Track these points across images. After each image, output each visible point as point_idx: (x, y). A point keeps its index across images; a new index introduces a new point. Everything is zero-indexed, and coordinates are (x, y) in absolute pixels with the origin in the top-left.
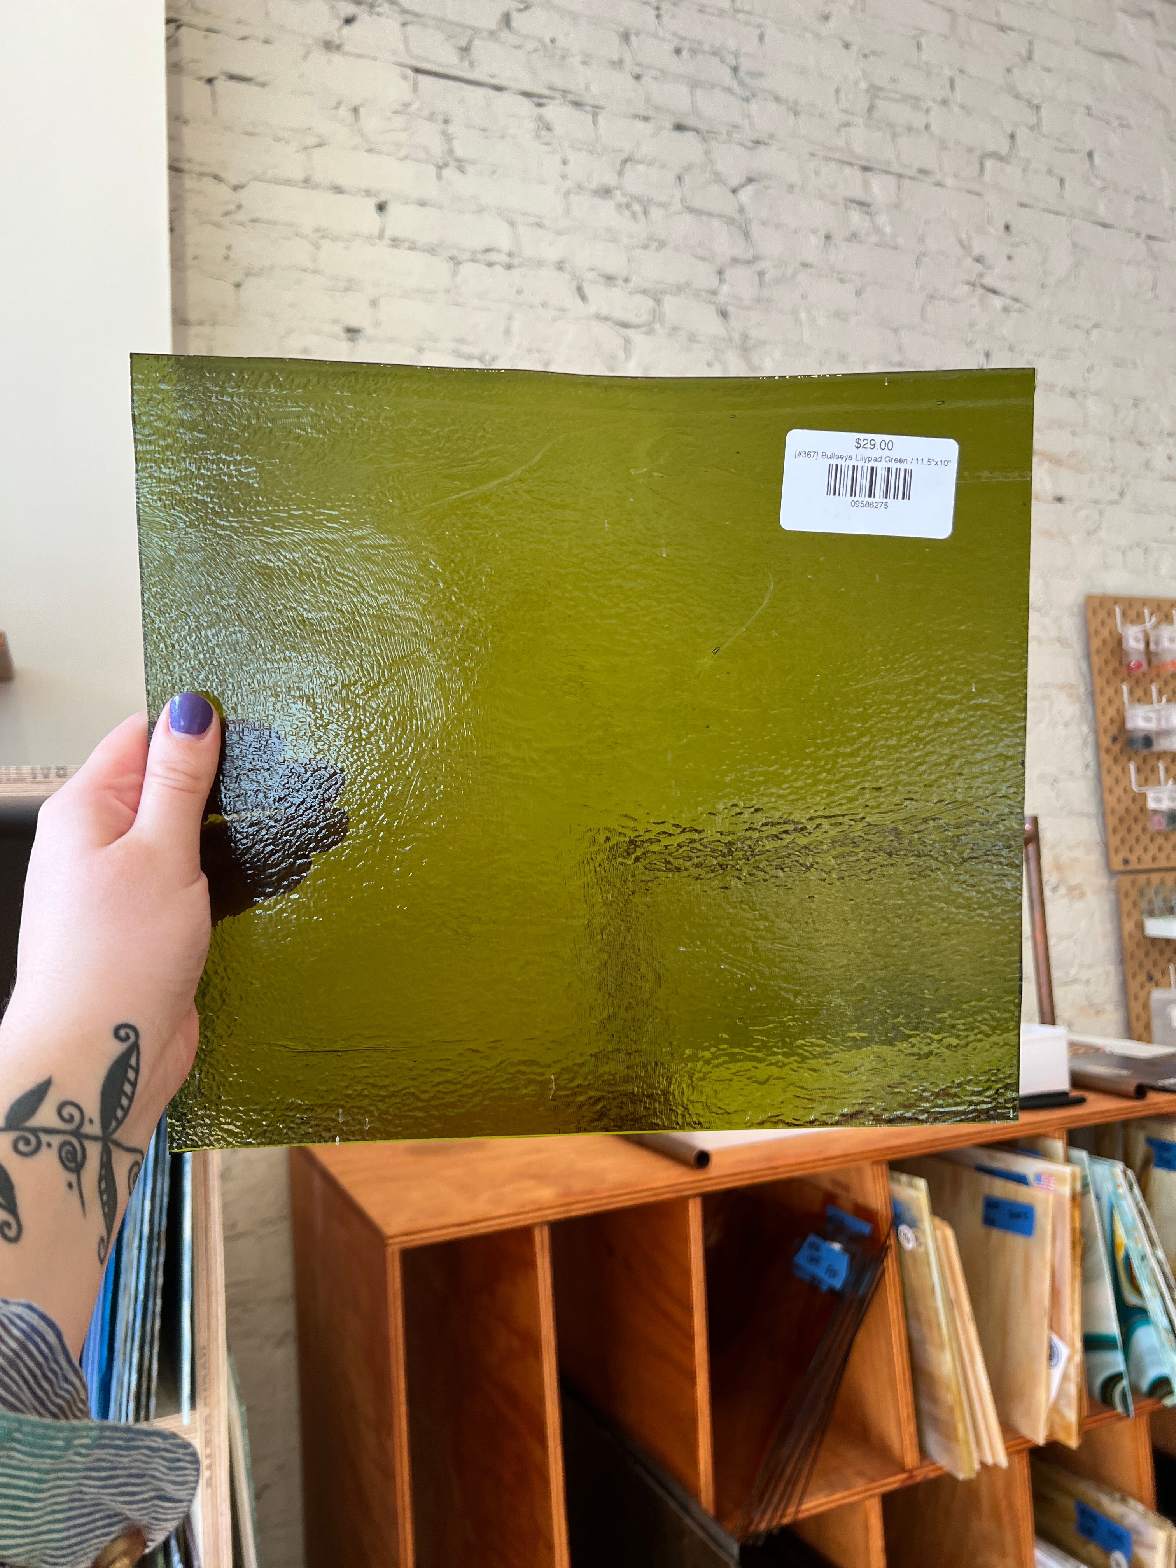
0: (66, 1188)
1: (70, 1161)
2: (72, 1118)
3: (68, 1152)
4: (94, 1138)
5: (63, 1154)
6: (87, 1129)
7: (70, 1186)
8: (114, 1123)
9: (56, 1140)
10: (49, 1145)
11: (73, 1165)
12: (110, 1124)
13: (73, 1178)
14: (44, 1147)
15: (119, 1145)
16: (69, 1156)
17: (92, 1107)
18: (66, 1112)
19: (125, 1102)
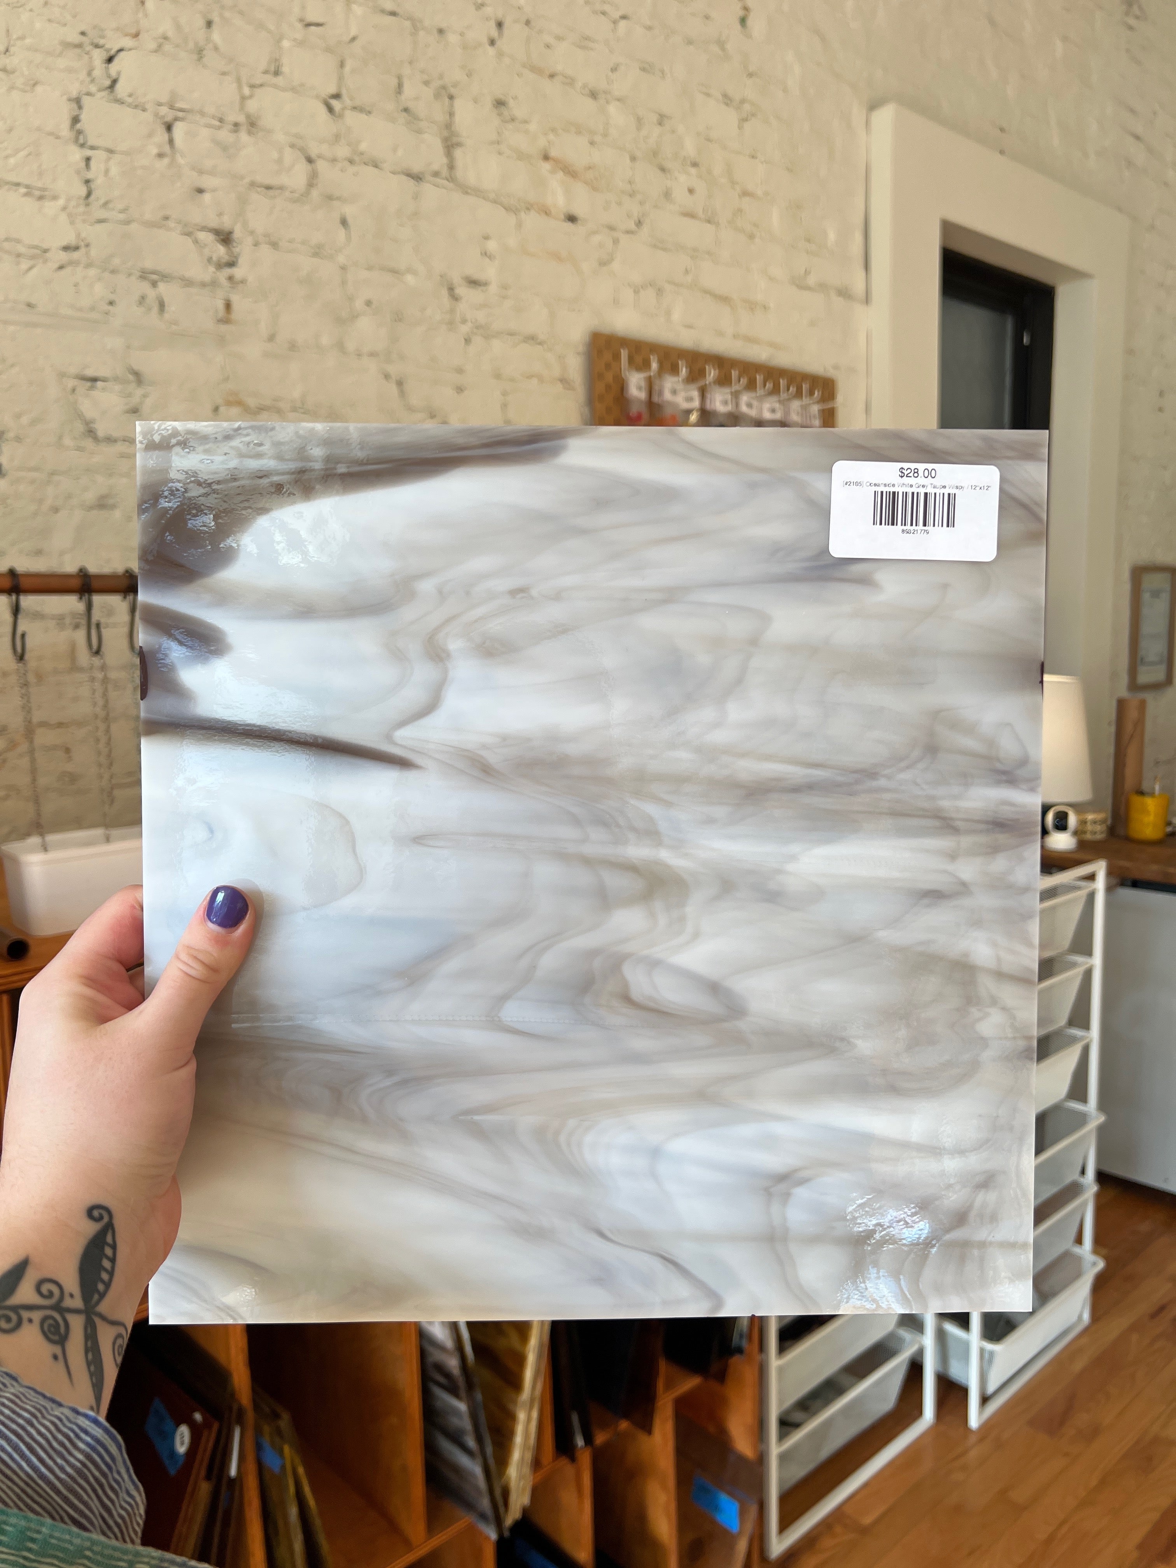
0: (51, 1360)
1: (54, 1334)
2: (51, 1294)
3: (50, 1326)
4: (76, 1311)
5: (46, 1328)
6: (68, 1303)
7: (55, 1357)
8: (96, 1297)
9: (37, 1316)
10: (30, 1321)
11: (56, 1338)
12: (92, 1297)
13: (58, 1350)
14: (25, 1322)
15: (103, 1318)
16: (52, 1329)
17: (71, 1282)
18: (45, 1288)
19: (105, 1276)
